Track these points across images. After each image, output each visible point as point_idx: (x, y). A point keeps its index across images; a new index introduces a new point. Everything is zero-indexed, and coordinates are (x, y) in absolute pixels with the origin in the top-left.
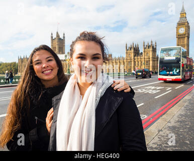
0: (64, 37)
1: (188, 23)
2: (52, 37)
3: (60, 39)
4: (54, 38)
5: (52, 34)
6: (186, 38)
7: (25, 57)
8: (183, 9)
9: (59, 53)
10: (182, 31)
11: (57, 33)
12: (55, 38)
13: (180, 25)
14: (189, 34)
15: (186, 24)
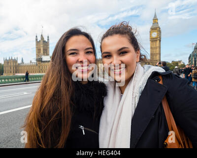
0: (48, 40)
1: (160, 28)
2: (37, 40)
3: (44, 41)
4: (38, 41)
5: (36, 37)
6: (158, 41)
7: (11, 58)
8: (155, 16)
9: (44, 55)
10: (155, 35)
11: (42, 35)
12: (40, 41)
13: (153, 29)
14: (160, 38)
15: (158, 29)
